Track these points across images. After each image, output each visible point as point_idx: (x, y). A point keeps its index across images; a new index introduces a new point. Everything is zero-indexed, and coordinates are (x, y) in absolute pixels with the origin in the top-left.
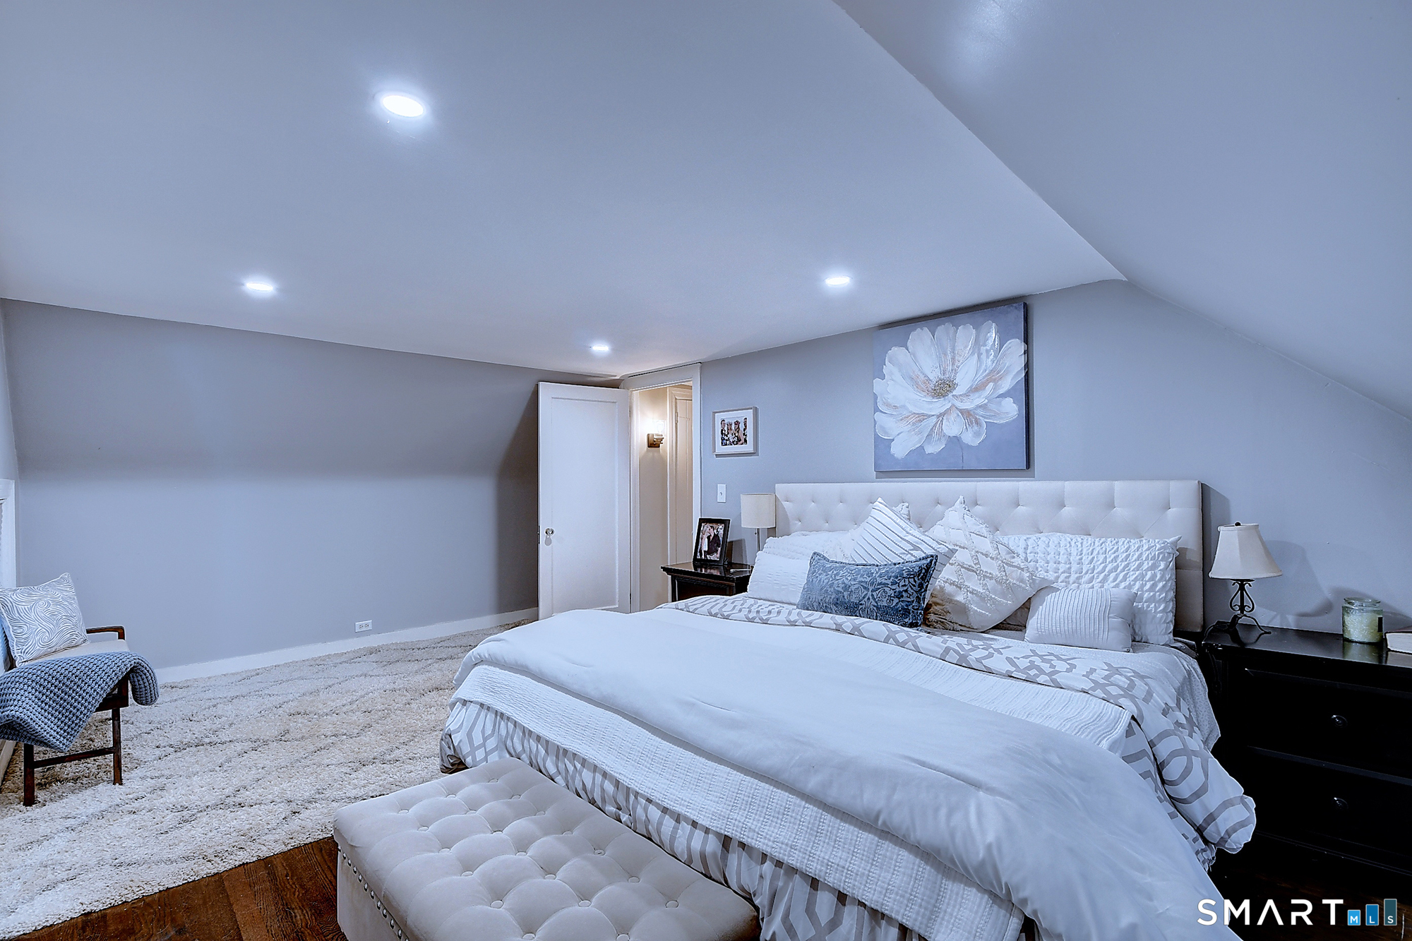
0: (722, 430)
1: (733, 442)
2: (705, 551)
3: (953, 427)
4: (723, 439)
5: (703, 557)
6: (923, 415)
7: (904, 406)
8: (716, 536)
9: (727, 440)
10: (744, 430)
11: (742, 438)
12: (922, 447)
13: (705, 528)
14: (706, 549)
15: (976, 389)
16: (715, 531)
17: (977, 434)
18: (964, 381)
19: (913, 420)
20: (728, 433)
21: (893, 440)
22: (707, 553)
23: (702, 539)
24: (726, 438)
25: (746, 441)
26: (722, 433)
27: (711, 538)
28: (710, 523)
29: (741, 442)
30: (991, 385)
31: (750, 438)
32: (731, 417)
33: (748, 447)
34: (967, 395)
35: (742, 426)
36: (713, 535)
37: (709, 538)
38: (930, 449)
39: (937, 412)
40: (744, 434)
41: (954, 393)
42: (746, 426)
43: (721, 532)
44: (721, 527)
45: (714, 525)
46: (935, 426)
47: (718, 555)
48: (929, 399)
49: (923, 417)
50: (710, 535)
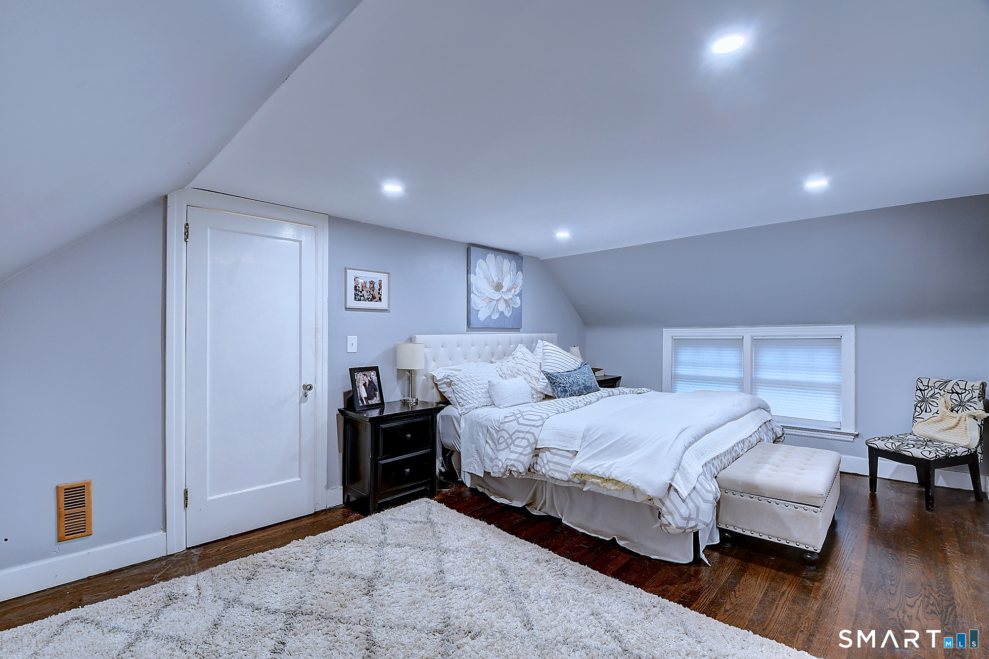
0: (355, 287)
1: (368, 299)
2: (365, 398)
3: (502, 307)
4: (356, 295)
5: (365, 403)
6: (492, 299)
7: (484, 293)
8: (371, 382)
9: (361, 296)
10: (379, 290)
11: (377, 296)
12: (490, 316)
13: (358, 377)
14: (366, 396)
15: (509, 290)
16: (369, 378)
17: (509, 311)
18: (506, 285)
19: (487, 301)
20: (363, 290)
21: (479, 310)
22: (368, 398)
23: (359, 387)
24: (360, 294)
25: (380, 299)
26: (356, 290)
27: (367, 385)
28: (362, 371)
29: (376, 300)
30: (514, 289)
31: (384, 297)
32: (365, 277)
33: (383, 305)
34: (506, 292)
35: (377, 287)
36: (368, 382)
37: (364, 385)
38: (493, 317)
39: (496, 299)
40: (379, 293)
41: (502, 290)
42: (381, 287)
43: (375, 378)
44: (372, 374)
45: (366, 373)
46: (495, 305)
47: (378, 399)
48: (494, 291)
49: (491, 300)
50: (366, 383)
